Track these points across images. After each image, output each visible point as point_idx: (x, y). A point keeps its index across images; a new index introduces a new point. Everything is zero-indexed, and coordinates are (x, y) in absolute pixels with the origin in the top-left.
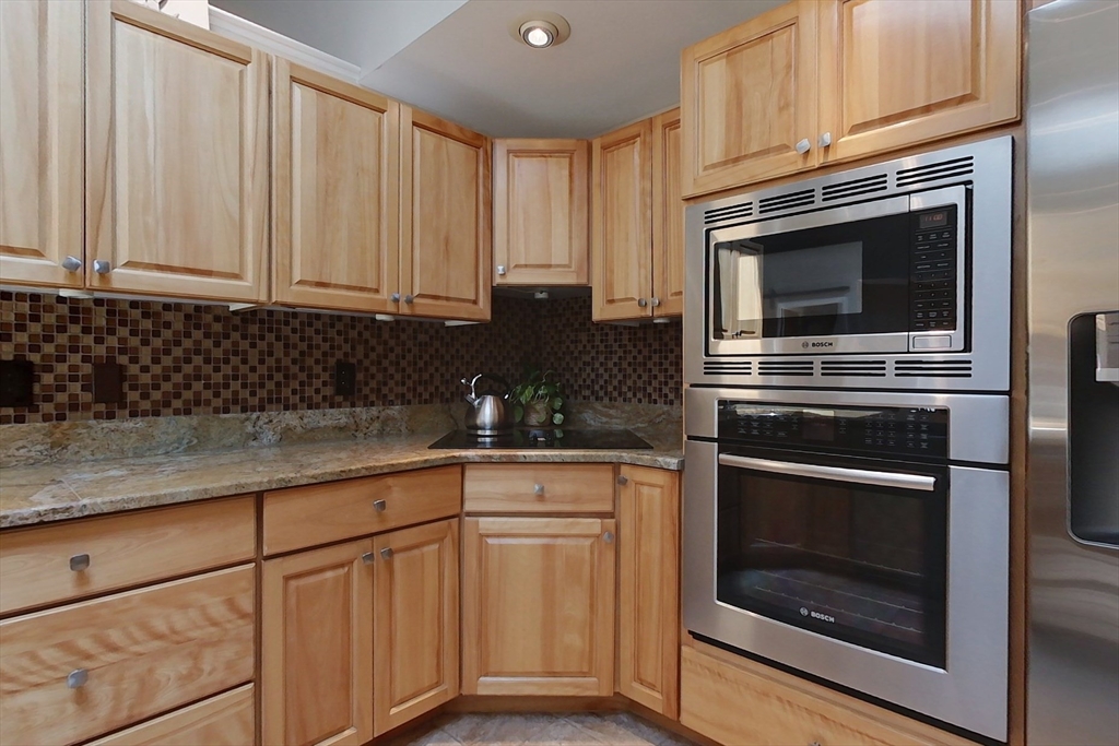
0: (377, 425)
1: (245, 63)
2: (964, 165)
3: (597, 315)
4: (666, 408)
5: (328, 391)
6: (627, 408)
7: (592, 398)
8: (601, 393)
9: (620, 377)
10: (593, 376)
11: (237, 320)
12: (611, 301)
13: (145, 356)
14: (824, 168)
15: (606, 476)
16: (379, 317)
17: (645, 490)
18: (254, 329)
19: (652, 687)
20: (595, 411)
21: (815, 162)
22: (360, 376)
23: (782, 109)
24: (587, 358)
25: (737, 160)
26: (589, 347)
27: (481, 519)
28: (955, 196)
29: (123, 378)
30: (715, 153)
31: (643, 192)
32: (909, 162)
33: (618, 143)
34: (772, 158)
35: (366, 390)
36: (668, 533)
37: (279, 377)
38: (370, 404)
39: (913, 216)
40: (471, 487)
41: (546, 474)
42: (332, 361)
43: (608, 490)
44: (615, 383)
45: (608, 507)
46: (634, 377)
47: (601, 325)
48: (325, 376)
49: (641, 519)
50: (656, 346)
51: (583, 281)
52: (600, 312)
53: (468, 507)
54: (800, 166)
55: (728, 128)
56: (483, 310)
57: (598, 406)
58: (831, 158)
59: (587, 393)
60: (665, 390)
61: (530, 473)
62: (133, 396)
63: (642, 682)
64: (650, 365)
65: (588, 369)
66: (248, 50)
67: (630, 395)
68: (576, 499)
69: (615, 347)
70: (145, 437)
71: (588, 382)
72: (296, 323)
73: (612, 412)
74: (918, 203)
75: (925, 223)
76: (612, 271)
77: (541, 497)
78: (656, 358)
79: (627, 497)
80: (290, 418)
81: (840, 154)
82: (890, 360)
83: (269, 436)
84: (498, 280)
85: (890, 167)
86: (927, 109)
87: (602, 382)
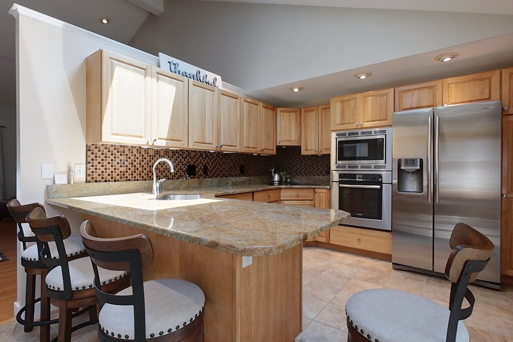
0: (248, 181)
1: (237, 99)
2: (384, 132)
3: (302, 154)
4: (319, 177)
5: (239, 172)
6: (307, 177)
7: (296, 175)
8: (299, 174)
9: (305, 169)
10: (296, 169)
11: (224, 155)
12: (307, 150)
13: (210, 164)
14: (361, 128)
15: (312, 191)
16: (254, 154)
17: (321, 194)
18: (227, 157)
19: (323, 237)
20: (297, 178)
21: (359, 127)
22: (244, 169)
23: (353, 115)
24: (294, 164)
25: (343, 124)
26: (295, 161)
27: (285, 201)
28: (383, 137)
29: (207, 169)
30: (338, 122)
31: (316, 124)
32: (377, 129)
33: (309, 111)
34: (350, 125)
35: (245, 173)
36: (327, 203)
37: (231, 169)
38: (246, 176)
39: (377, 139)
40: (282, 194)
41: (299, 191)
42: (240, 165)
43: (312, 194)
44: (303, 171)
45: (312, 198)
46: (309, 169)
47: (303, 156)
48: (238, 169)
49: (320, 200)
50: (315, 161)
51: (299, 145)
52: (303, 152)
53: (281, 199)
54: (356, 127)
55: (341, 117)
56: (274, 152)
57: (298, 177)
58: (362, 127)
59: (295, 173)
60: (318, 172)
61: (295, 191)
62: (209, 173)
63: (320, 236)
64: (314, 166)
65: (295, 167)
66: (238, 96)
67: (308, 174)
68: (305, 197)
69: (303, 161)
70: (212, 183)
71: (295, 170)
72: (234, 156)
73: (303, 178)
74: (378, 137)
75: (379, 141)
76: (307, 143)
77: (297, 196)
78: (315, 164)
79: (317, 196)
80: (233, 179)
81: (364, 126)
82: (373, 166)
83: (230, 184)
84: (278, 144)
85: (373, 130)
86: (379, 120)
87: (299, 171)
